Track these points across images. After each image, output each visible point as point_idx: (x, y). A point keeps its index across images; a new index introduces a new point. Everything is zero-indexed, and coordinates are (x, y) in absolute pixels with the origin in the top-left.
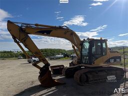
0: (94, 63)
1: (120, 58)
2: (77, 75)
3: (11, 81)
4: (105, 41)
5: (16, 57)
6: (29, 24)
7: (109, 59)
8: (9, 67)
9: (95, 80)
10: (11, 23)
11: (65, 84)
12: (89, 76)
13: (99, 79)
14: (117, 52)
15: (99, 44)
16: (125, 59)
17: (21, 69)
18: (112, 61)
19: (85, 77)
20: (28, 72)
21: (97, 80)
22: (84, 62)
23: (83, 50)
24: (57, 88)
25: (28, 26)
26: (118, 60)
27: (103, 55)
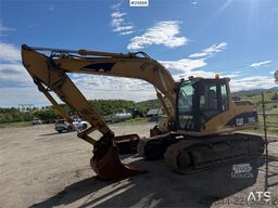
0: (204, 128)
1: (255, 115)
2: (171, 153)
3: (30, 173)
4: (225, 81)
5: (26, 120)
6: (67, 52)
7: (235, 119)
8: (17, 144)
9: (207, 163)
10: (30, 49)
11: (146, 172)
12: (195, 154)
13: (216, 160)
14: (250, 104)
15: (214, 88)
16: (265, 116)
17: (45, 146)
18: (240, 122)
19: (187, 156)
20: (61, 153)
21: (210, 162)
22: (183, 126)
23: (180, 101)
24: (132, 181)
25: (66, 56)
26: (252, 119)
27: (221, 111)
